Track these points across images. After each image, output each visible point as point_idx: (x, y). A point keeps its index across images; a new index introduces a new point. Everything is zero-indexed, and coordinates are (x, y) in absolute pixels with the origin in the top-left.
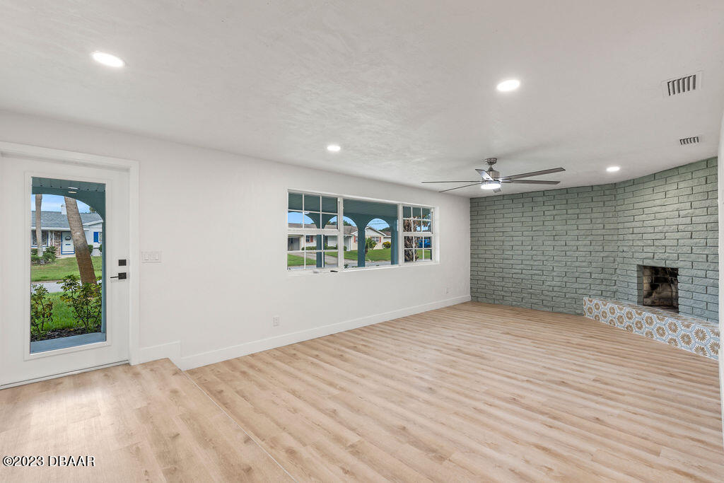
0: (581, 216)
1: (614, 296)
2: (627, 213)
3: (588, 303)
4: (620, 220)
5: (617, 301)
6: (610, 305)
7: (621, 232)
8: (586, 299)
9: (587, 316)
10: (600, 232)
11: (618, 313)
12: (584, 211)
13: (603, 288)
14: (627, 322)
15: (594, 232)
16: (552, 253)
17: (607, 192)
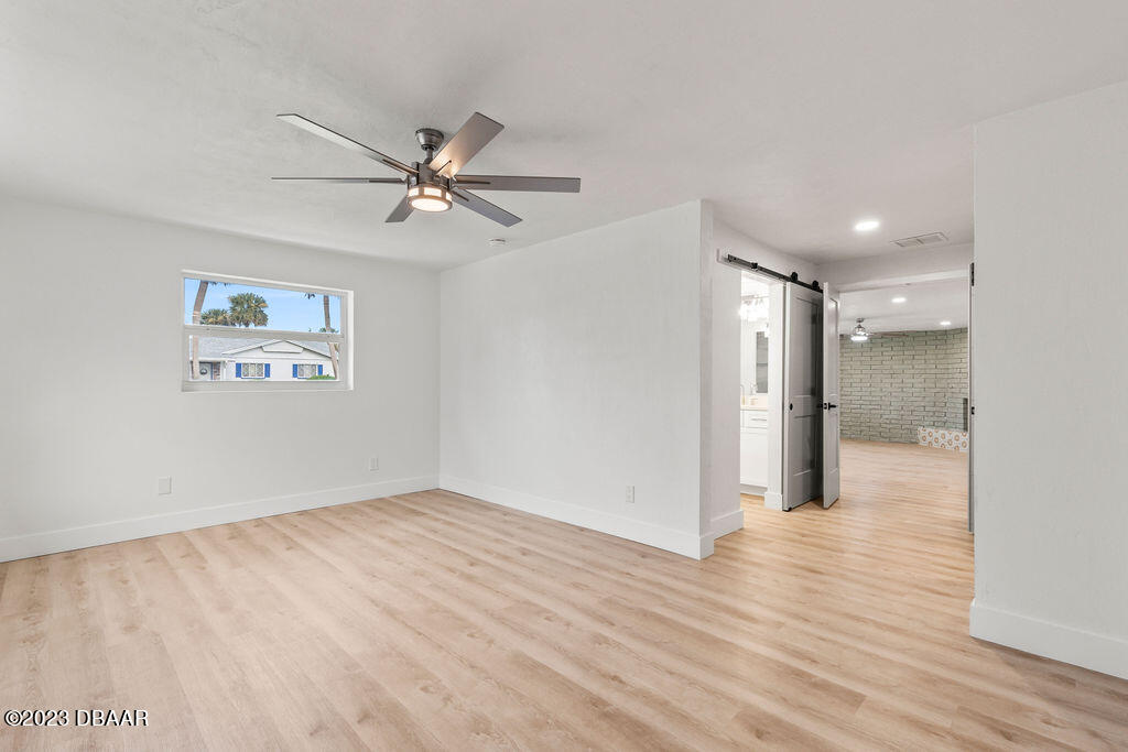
0: (916, 357)
1: (944, 425)
2: (956, 356)
3: (921, 432)
4: (950, 361)
5: (948, 428)
6: (941, 432)
7: (950, 371)
8: (920, 429)
9: (922, 443)
10: (933, 372)
11: (948, 437)
12: (920, 352)
13: (936, 419)
14: (955, 443)
15: (928, 371)
16: (890, 390)
17: (939, 337)
